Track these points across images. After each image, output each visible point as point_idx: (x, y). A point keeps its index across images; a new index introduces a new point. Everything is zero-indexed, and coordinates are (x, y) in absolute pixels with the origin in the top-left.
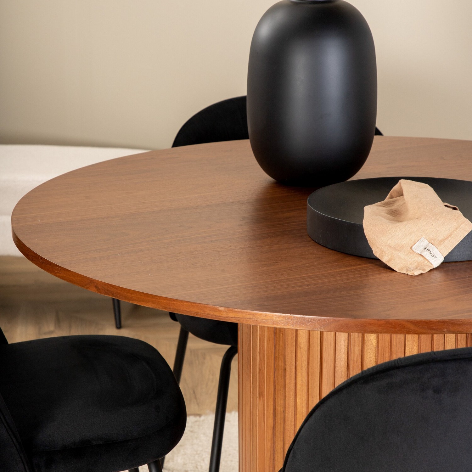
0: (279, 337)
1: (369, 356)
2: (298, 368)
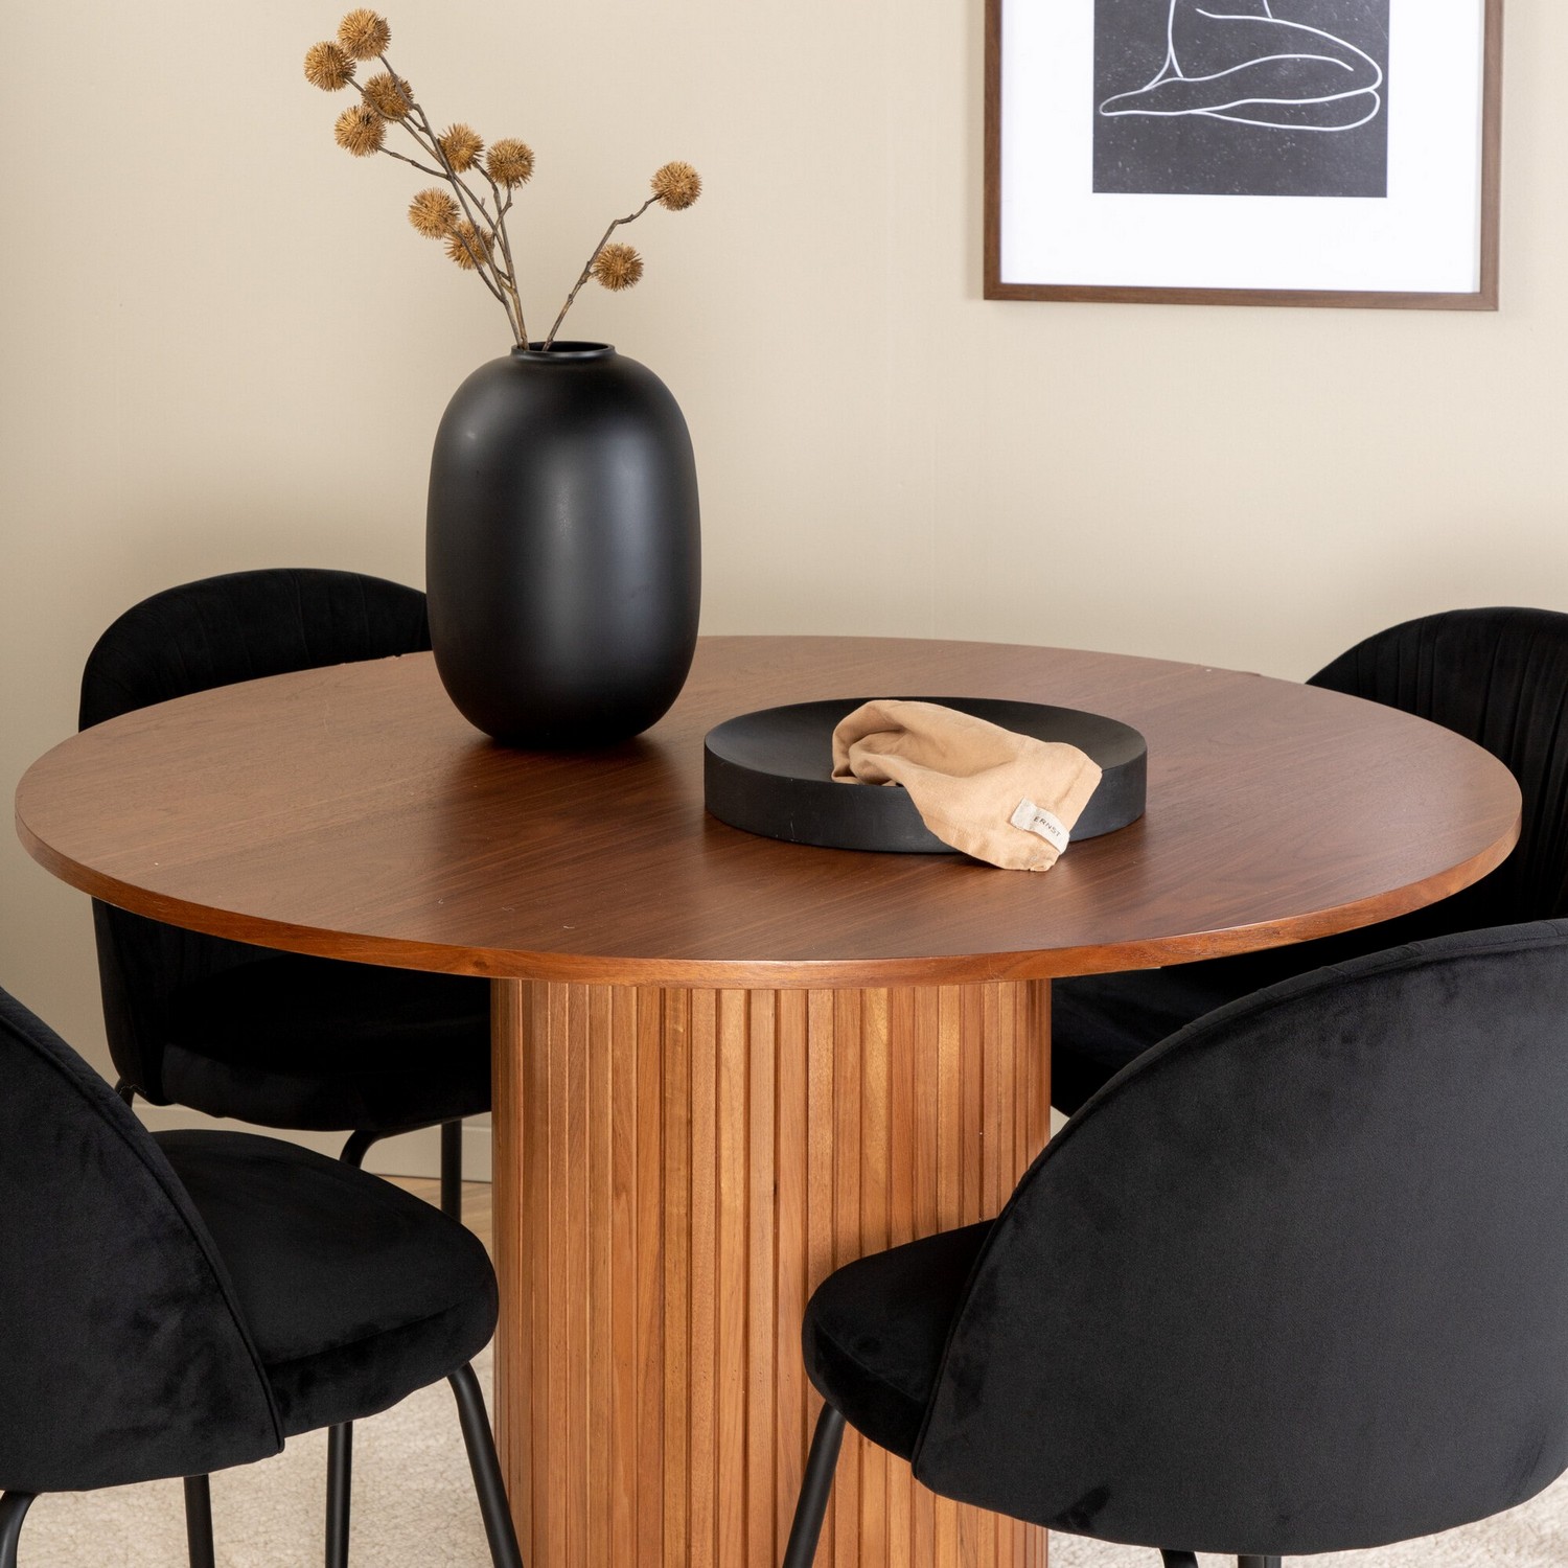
0: (674, 1053)
1: (874, 1066)
2: (724, 1115)
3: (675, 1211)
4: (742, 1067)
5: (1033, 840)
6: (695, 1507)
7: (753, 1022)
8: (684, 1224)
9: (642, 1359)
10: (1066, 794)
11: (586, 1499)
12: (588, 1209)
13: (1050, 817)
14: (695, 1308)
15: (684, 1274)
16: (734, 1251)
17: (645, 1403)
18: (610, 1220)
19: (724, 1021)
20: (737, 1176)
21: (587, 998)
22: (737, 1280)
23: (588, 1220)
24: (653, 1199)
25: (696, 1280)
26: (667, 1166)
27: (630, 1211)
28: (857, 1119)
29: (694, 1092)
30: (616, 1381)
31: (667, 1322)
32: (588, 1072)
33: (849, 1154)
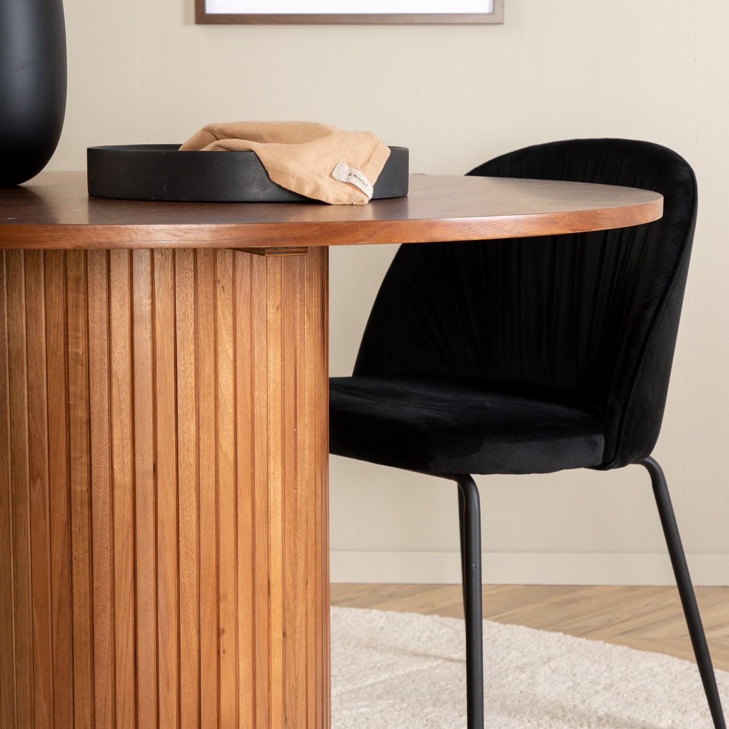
3: (79, 488)
4: (128, 378)
5: (349, 189)
6: (98, 705)
7: (135, 343)
8: (86, 498)
9: (56, 600)
10: (368, 161)
11: (14, 708)
12: (10, 494)
13: (360, 174)
14: (95, 559)
15: (86, 535)
16: (124, 515)
17: (58, 633)
18: (28, 500)
19: (113, 344)
20: (125, 459)
21: (6, 336)
22: (127, 537)
23: (11, 502)
24: (62, 481)
25: (96, 539)
26: (72, 456)
27: (44, 492)
28: (213, 415)
29: (91, 399)
30: (36, 619)
31: (74, 572)
32: (8, 392)
33: (207, 440)
